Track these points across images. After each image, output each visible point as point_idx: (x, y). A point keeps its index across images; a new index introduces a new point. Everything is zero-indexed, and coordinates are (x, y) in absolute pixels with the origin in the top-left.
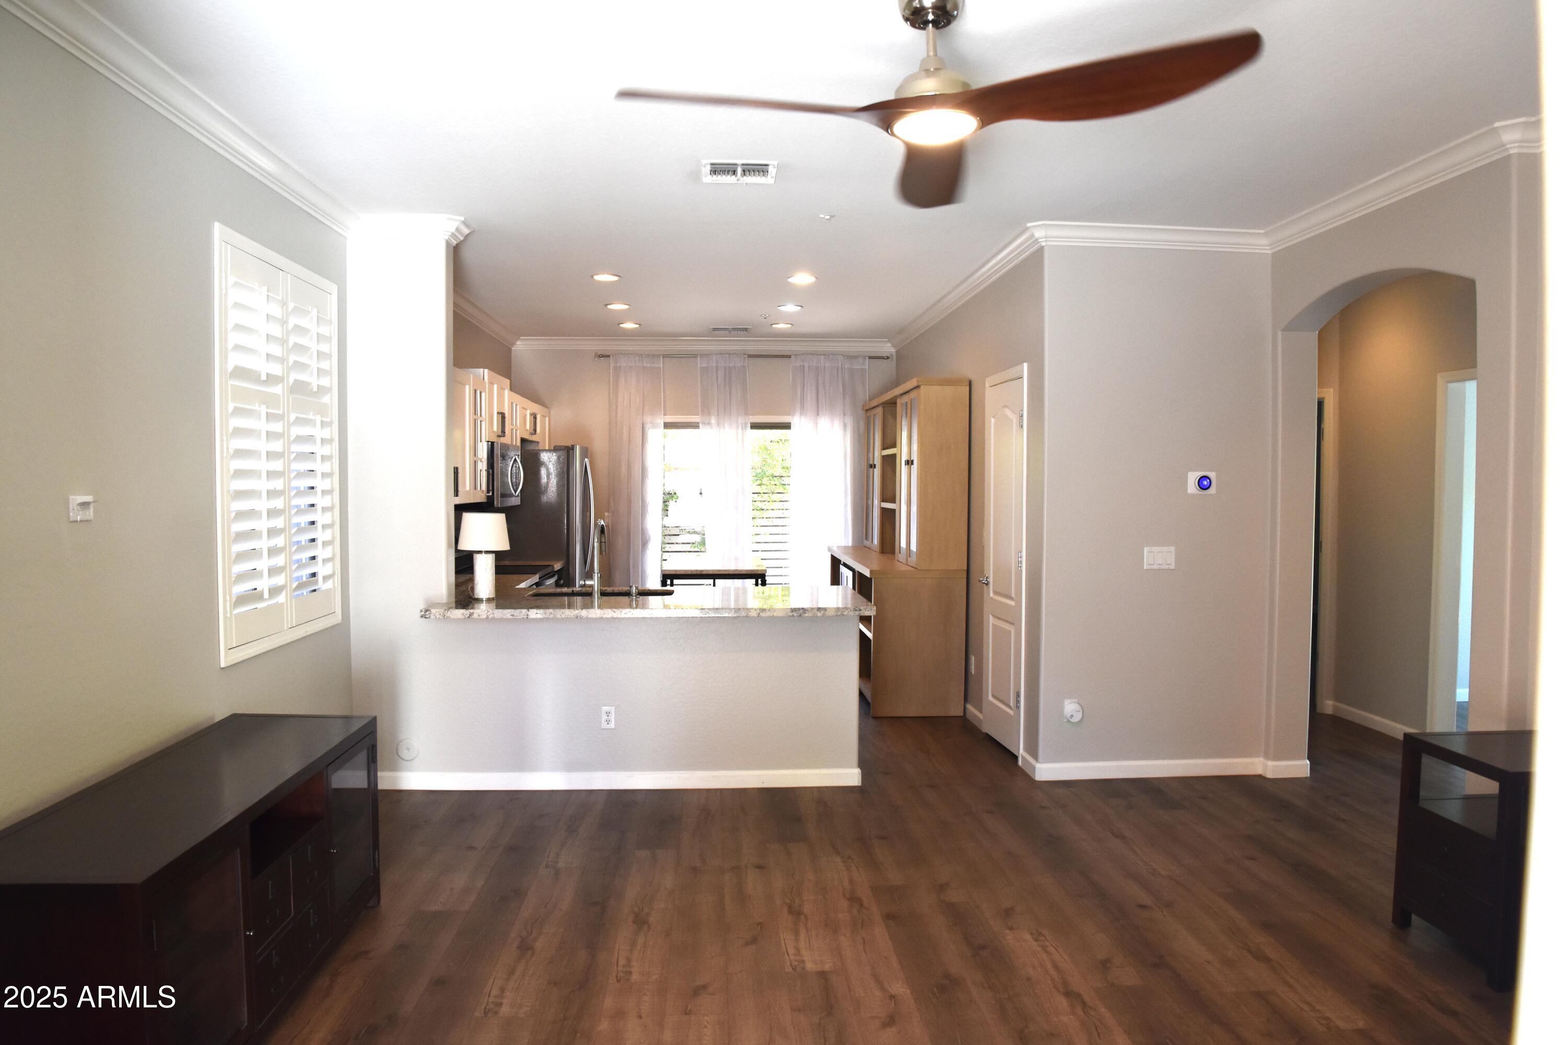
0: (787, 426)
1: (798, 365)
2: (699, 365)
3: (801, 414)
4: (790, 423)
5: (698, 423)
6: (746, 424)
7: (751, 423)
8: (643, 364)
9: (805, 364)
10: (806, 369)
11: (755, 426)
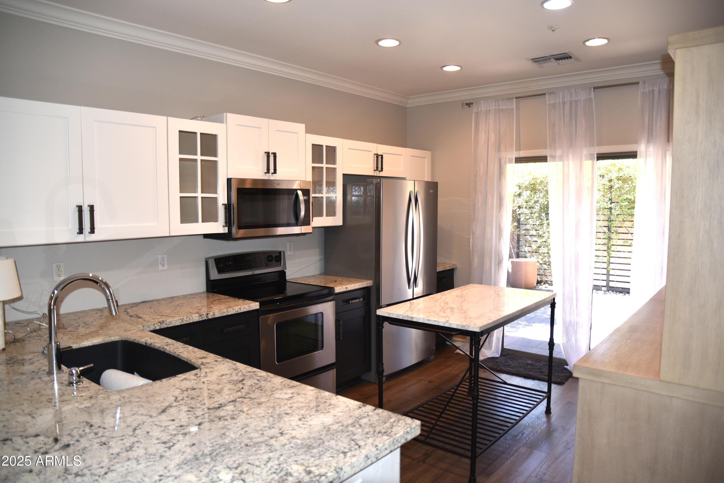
0: (633, 155)
1: (647, 90)
2: (547, 103)
3: (648, 142)
4: (636, 152)
5: (546, 157)
6: (593, 155)
7: (597, 154)
8: (499, 107)
9: (654, 88)
10: (656, 93)
11: (601, 157)
